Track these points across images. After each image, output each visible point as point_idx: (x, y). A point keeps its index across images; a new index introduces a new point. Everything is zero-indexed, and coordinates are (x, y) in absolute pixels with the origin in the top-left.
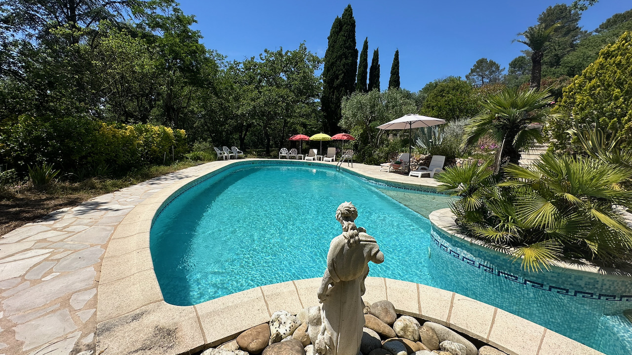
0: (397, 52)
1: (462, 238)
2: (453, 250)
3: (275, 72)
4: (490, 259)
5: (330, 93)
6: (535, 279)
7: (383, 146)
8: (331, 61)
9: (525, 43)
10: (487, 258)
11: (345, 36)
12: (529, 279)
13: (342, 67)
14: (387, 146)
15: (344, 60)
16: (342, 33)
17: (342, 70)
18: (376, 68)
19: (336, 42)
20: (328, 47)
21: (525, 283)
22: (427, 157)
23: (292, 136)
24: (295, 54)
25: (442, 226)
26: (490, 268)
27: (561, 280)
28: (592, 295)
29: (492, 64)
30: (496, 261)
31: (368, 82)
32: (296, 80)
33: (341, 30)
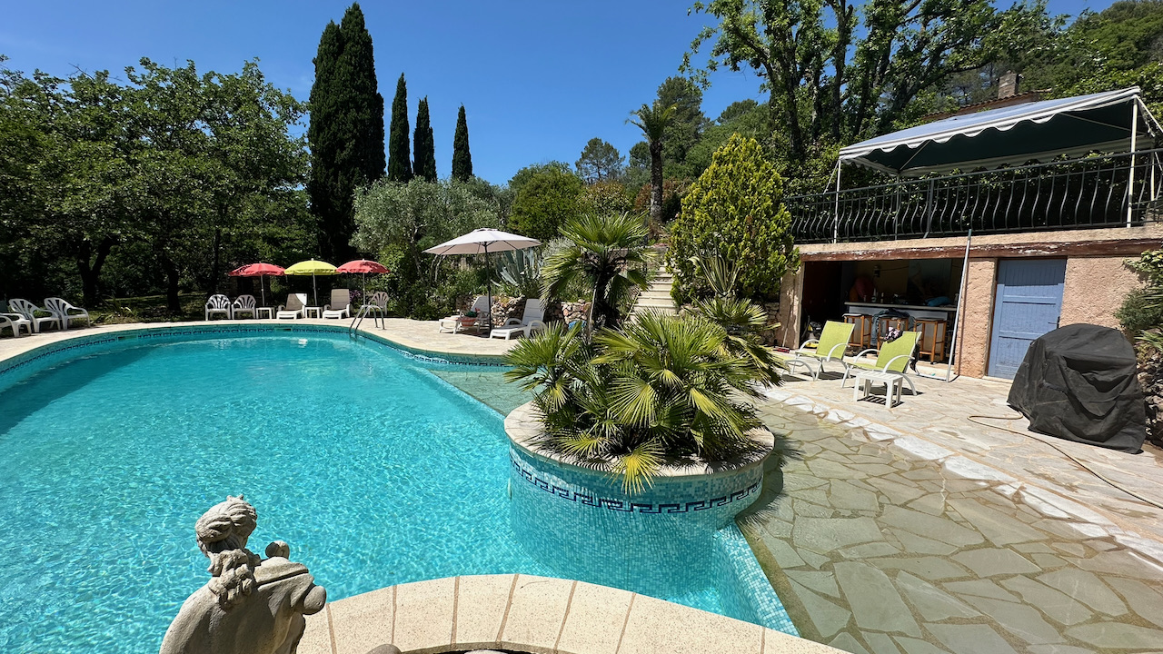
0: (462, 110)
1: (548, 456)
2: (539, 478)
3: (177, 118)
4: (587, 482)
5: (328, 177)
6: (642, 500)
7: (444, 284)
8: (325, 110)
9: (640, 126)
10: (583, 481)
11: (351, 64)
12: (635, 502)
13: (350, 126)
14: (452, 283)
15: (353, 113)
16: (345, 57)
17: (350, 132)
18: (424, 134)
19: (331, 73)
20: (315, 79)
21: (632, 510)
22: (520, 301)
23: (240, 265)
24: (232, 84)
25: (521, 440)
26: (588, 497)
27: (670, 493)
28: (703, 503)
29: (609, 149)
30: (595, 484)
31: (412, 158)
32: (238, 142)
33: (341, 50)
